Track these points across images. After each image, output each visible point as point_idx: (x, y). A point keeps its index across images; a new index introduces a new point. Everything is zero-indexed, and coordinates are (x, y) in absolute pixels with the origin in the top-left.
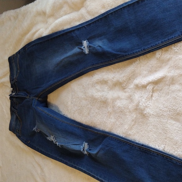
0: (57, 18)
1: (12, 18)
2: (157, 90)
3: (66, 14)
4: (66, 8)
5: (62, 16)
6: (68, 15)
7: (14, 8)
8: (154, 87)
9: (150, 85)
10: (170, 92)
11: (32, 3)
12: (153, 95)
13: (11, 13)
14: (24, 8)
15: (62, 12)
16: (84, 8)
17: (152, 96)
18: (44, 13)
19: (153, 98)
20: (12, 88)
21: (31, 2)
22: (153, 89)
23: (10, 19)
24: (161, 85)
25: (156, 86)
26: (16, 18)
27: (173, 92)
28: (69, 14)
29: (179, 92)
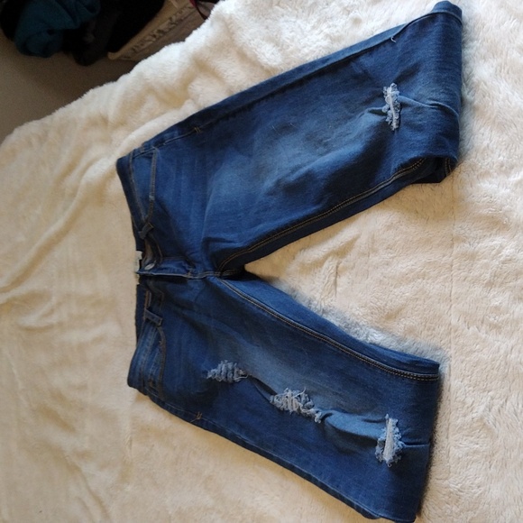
0: (133, 129)
1: (34, 141)
2: (345, 268)
3: (152, 117)
4: (151, 103)
5: (143, 123)
6: (157, 119)
7: (38, 117)
8: (339, 264)
9: (331, 258)
10: (371, 269)
11: (79, 101)
12: (338, 283)
13: (32, 128)
14: (61, 113)
15: (143, 113)
16: (189, 101)
17: (335, 283)
18: (105, 121)
19: (339, 289)
20: (140, 253)
21: (76, 99)
22: (337, 267)
23: (30, 144)
24: (352, 256)
25: (343, 261)
26: (43, 139)
27: (376, 267)
28: (158, 116)
29: (386, 267)
